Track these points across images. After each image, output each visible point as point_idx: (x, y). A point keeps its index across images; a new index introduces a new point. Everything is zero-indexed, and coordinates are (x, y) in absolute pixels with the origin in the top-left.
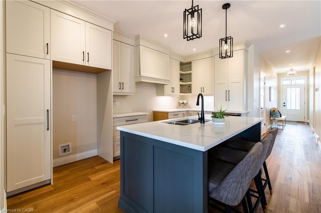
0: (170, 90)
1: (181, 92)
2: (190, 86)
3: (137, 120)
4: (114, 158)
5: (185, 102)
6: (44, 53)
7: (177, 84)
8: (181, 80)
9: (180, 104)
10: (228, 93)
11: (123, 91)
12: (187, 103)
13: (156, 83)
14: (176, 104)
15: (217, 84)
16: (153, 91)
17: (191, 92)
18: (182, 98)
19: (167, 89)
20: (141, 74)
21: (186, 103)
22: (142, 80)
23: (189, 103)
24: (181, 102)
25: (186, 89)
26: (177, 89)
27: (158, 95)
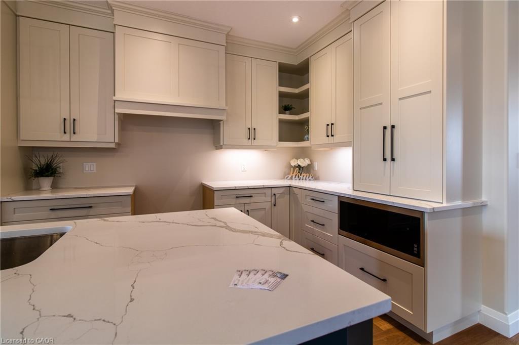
0: (243, 134)
1: (282, 139)
3: (91, 207)
5: (303, 165)
8: (282, 108)
10: (389, 133)
15: (361, 109)
23: (314, 165)
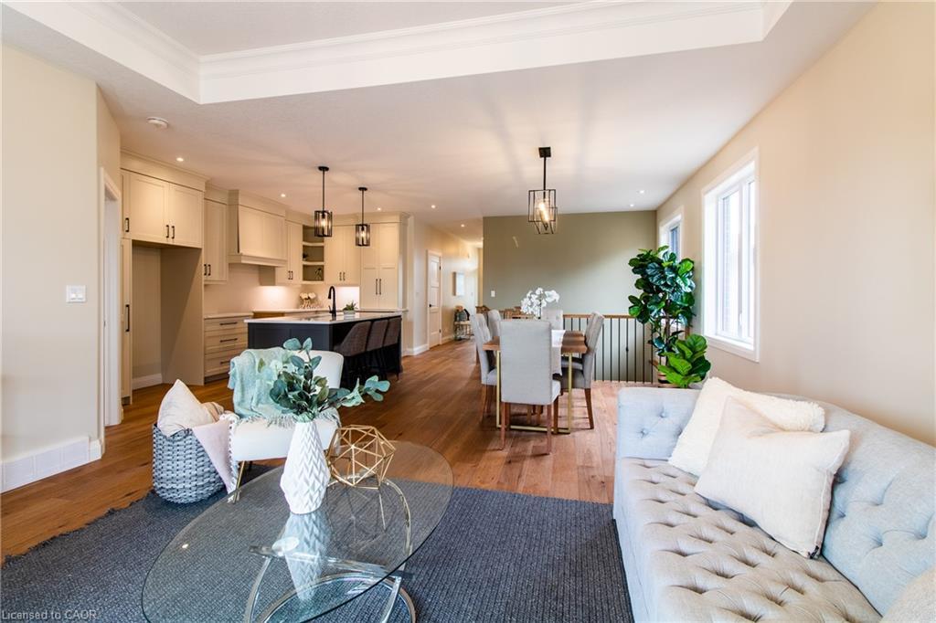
0: (286, 275)
1: (304, 279)
2: (321, 269)
3: (236, 323)
4: (205, 378)
5: (312, 296)
6: (123, 230)
7: (297, 264)
8: (304, 256)
9: (301, 301)
10: (379, 281)
11: (209, 278)
12: (316, 299)
13: (259, 266)
14: (294, 300)
15: (365, 269)
16: (255, 276)
17: (322, 280)
18: (306, 289)
19: (281, 274)
20: (241, 252)
21: (314, 299)
22: (243, 262)
23: (320, 298)
24: (304, 296)
25: (314, 273)
26: (298, 273)
27: (262, 284)
